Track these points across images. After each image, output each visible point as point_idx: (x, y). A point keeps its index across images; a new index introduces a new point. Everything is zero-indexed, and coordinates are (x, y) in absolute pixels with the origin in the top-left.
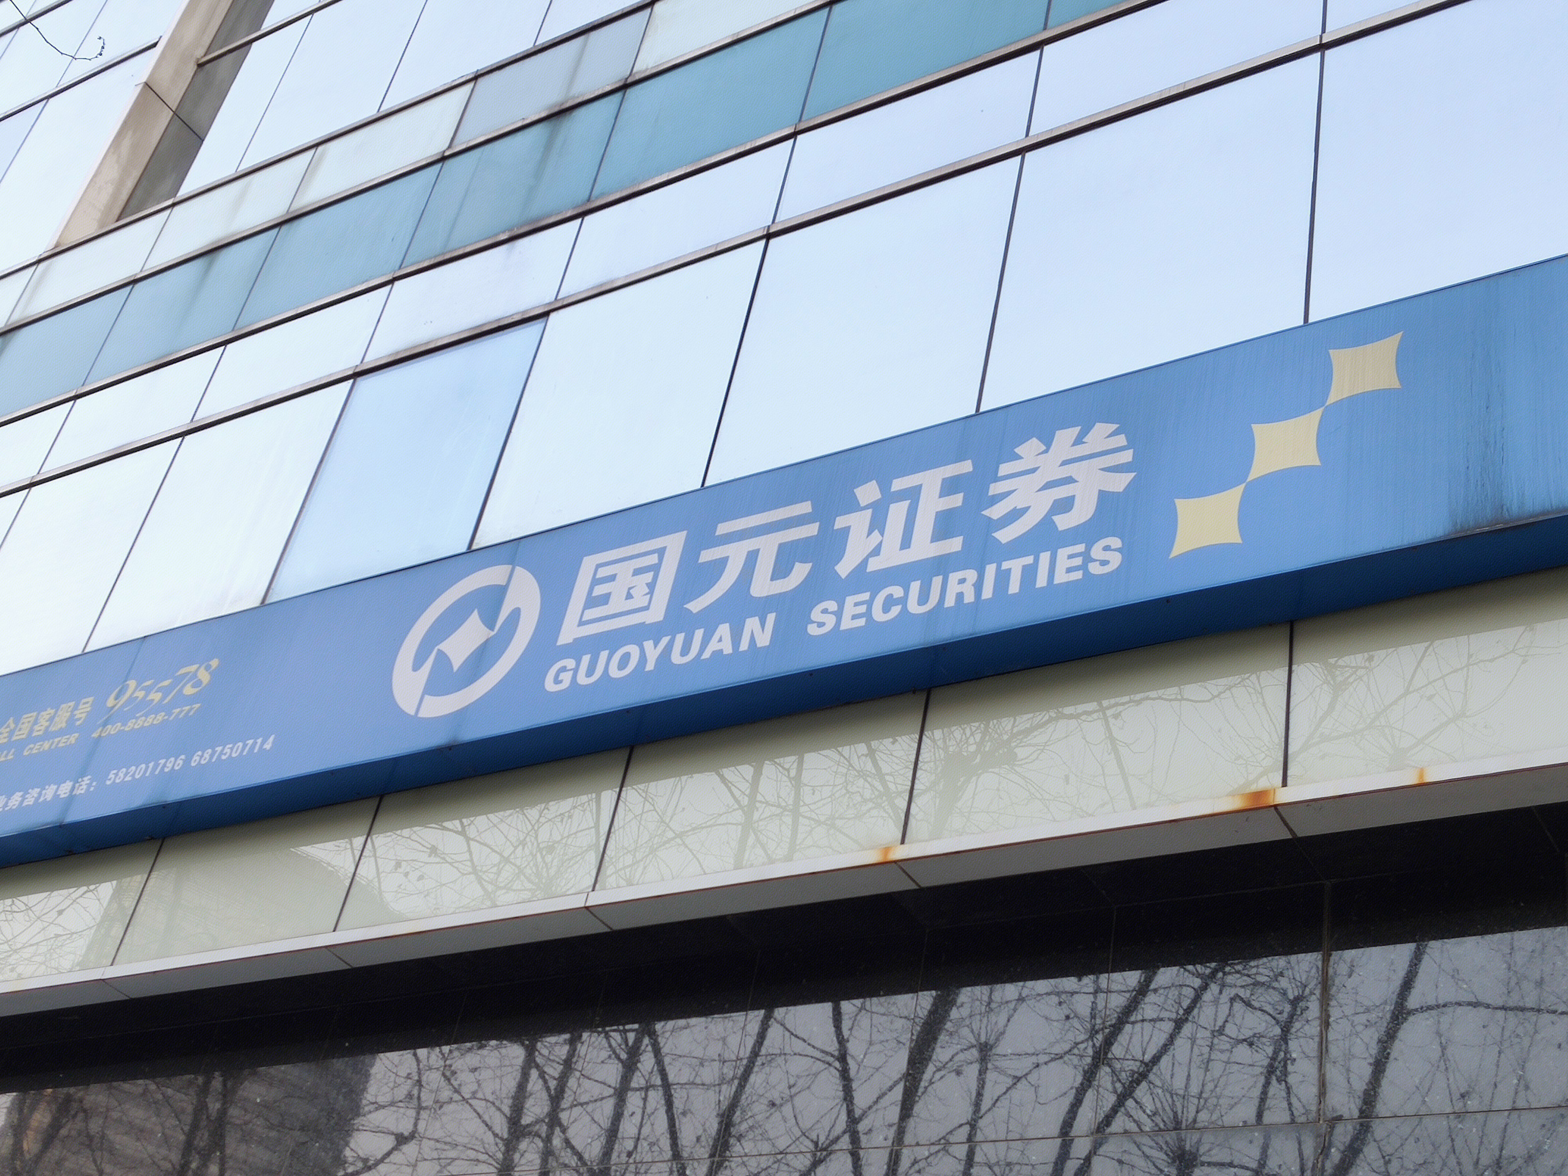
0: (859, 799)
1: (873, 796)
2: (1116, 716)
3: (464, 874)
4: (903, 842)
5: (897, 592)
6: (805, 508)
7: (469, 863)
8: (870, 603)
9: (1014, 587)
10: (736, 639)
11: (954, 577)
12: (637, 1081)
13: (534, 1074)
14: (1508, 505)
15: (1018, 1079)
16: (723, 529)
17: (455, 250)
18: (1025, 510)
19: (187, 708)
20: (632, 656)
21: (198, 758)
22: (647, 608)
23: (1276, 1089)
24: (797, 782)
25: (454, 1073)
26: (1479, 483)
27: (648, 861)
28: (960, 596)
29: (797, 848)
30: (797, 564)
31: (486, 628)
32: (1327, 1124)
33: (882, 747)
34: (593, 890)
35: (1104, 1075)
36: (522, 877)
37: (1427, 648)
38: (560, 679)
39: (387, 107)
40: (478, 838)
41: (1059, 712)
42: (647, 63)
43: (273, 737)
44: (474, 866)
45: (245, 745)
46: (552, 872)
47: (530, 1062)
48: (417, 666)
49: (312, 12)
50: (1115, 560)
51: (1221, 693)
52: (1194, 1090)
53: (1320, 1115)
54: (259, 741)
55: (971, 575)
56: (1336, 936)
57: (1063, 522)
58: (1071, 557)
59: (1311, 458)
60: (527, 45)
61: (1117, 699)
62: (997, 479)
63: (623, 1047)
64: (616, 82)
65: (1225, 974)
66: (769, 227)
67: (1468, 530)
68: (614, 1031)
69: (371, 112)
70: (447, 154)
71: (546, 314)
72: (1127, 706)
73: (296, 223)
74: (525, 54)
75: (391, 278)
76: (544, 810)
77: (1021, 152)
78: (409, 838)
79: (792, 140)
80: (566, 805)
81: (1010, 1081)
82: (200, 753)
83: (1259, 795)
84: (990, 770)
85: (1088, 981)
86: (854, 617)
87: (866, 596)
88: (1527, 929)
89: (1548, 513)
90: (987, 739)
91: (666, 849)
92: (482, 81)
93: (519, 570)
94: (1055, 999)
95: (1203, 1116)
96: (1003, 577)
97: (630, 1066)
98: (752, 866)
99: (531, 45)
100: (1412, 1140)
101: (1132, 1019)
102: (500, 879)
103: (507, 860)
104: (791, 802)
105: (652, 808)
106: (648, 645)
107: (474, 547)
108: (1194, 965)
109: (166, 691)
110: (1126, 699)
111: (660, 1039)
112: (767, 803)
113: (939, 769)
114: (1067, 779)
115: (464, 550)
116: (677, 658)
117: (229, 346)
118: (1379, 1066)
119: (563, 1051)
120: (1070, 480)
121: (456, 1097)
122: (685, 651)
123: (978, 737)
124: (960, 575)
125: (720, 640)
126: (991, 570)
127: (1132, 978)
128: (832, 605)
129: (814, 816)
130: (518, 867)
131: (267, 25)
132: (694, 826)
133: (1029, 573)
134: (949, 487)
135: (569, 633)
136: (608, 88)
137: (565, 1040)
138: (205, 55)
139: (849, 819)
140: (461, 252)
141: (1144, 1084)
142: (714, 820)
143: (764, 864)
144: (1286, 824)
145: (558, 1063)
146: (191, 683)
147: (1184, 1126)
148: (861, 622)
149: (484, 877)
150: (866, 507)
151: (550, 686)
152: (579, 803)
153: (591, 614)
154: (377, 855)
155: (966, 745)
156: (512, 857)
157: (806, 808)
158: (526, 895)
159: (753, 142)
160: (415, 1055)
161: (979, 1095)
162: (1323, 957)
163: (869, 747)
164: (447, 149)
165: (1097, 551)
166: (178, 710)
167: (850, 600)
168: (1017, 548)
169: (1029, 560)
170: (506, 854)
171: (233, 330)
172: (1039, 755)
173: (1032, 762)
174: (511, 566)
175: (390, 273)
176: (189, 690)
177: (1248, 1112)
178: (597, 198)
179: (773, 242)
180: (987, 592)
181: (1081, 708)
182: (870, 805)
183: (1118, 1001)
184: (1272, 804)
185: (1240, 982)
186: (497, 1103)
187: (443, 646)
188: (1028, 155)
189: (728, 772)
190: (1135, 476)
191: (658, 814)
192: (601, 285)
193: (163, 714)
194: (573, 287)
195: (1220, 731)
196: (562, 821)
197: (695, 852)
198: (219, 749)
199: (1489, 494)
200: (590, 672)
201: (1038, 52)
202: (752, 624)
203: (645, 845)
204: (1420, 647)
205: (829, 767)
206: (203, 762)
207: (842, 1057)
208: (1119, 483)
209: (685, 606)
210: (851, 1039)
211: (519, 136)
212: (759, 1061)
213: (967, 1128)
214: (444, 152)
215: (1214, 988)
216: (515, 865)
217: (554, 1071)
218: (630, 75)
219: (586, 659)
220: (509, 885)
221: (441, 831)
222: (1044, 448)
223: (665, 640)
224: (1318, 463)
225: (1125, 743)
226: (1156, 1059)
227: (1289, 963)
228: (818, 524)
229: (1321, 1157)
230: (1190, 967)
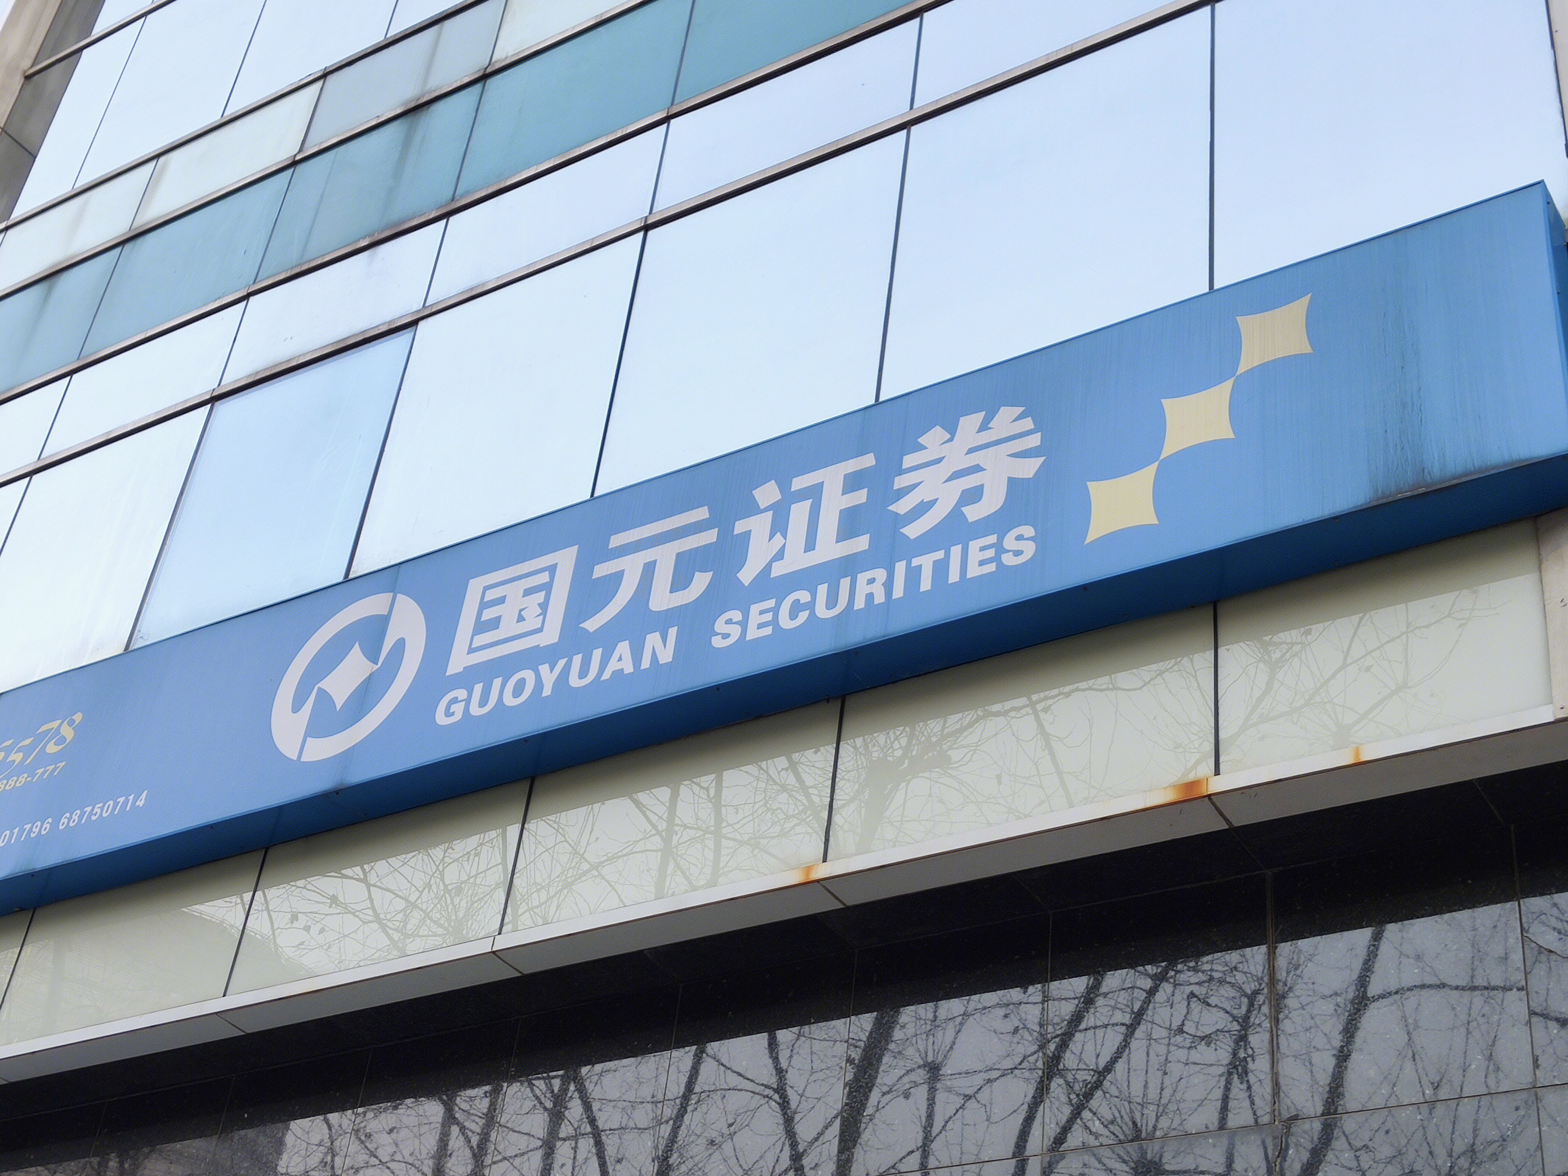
0: (782, 816)
1: (797, 812)
2: (1046, 710)
3: (364, 923)
4: (825, 860)
5: (804, 596)
6: (702, 513)
7: (370, 912)
8: (776, 610)
9: (926, 584)
10: (637, 655)
11: (862, 578)
12: (565, 1130)
13: (455, 1130)
14: (1430, 467)
15: (968, 1097)
16: (616, 541)
17: (314, 259)
18: (934, 502)
19: (52, 767)
20: (527, 682)
21: (66, 821)
22: (540, 630)
23: (1238, 1089)
24: (717, 802)
25: (369, 1136)
26: (1398, 447)
27: (562, 897)
28: (870, 597)
29: (721, 871)
30: (697, 573)
31: (369, 662)
32: (1283, 1125)
33: (803, 759)
34: (500, 934)
35: (1057, 1086)
36: (428, 922)
37: (1361, 619)
38: (451, 711)
39: (231, 112)
40: (379, 884)
41: (986, 710)
42: (506, 51)
43: (146, 792)
44: (376, 915)
45: (116, 804)
46: (461, 914)
47: (450, 1118)
48: (296, 707)
49: (145, 15)
50: (1029, 549)
51: (1152, 679)
52: (1153, 1094)
53: (1275, 1116)
54: (131, 798)
55: (880, 574)
56: (1281, 927)
57: (973, 513)
58: (982, 549)
59: (1224, 431)
60: (378, 38)
61: (1047, 693)
62: (901, 472)
63: (548, 1095)
64: (475, 73)
65: (1177, 972)
66: (646, 217)
67: (1390, 496)
68: (539, 1078)
69: (215, 118)
70: (298, 158)
71: (414, 323)
72: (1057, 699)
73: (140, 240)
74: (376, 47)
75: (245, 294)
76: (448, 849)
77: (905, 126)
78: (305, 888)
79: (666, 125)
80: (473, 841)
81: (960, 1101)
82: (68, 815)
83: (1191, 785)
84: (921, 775)
85: (1035, 991)
86: (760, 626)
87: (771, 603)
88: (1477, 907)
89: (1471, 473)
90: (914, 743)
91: (582, 882)
92: (331, 79)
93: (400, 597)
94: (1001, 1012)
95: (1164, 1123)
96: (913, 575)
97: (557, 1116)
98: (673, 894)
99: (382, 38)
100: (1382, 1133)
101: (1083, 1026)
102: (409, 927)
103: (414, 905)
104: (712, 823)
105: (564, 839)
106: (544, 669)
107: (351, 576)
108: (1143, 965)
109: (27, 751)
110: (1055, 692)
111: (587, 1084)
112: (685, 827)
113: (862, 778)
114: (999, 778)
115: (341, 579)
116: (575, 681)
117: (75, 376)
118: (1343, 1057)
119: (484, 1105)
120: (977, 469)
121: (374, 1161)
122: (583, 674)
123: (904, 741)
124: (868, 575)
125: (620, 659)
126: (900, 568)
127: (1079, 984)
128: (736, 615)
129: (738, 837)
130: (424, 911)
131: (97, 31)
132: (609, 855)
133: (941, 568)
134: (852, 483)
135: (458, 662)
136: (466, 80)
137: (486, 1093)
138: (32, 66)
139: (773, 838)
140: (319, 262)
141: (1099, 1094)
142: (631, 848)
143: (686, 891)
144: (1221, 814)
145: (480, 1117)
146: (54, 740)
147: (1144, 1135)
148: (768, 631)
149: (389, 924)
150: (766, 510)
151: (441, 719)
152: (487, 839)
153: (481, 640)
154: (270, 909)
155: (891, 750)
156: (419, 901)
157: (730, 829)
158: (438, 941)
159: (624, 129)
160: (327, 1121)
161: (930, 1116)
162: (1269, 949)
163: (790, 760)
164: (298, 153)
165: (1009, 542)
166: (41, 771)
167: (755, 609)
168: (926, 543)
169: (940, 555)
170: (412, 899)
171: (78, 359)
172: (972, 755)
173: (966, 764)
174: (392, 594)
175: (245, 287)
176: (52, 748)
177: (1209, 1116)
178: (462, 196)
179: (651, 233)
180: (898, 592)
181: (1008, 705)
182: (795, 821)
183: (1067, 1009)
184: (1206, 794)
185: (1194, 980)
186: (417, 1163)
187: (322, 685)
188: (914, 129)
189: (642, 797)
190: (1044, 461)
191: (570, 844)
192: (472, 289)
193: (26, 775)
194: (441, 293)
195: (1155, 718)
196: (468, 860)
197: (613, 884)
198: (89, 809)
199: (1409, 458)
200: (483, 703)
201: (918, 20)
202: (653, 640)
203: (557, 879)
204: (1355, 618)
205: (750, 783)
206: (71, 824)
207: (781, 1090)
208: (1029, 468)
209: (581, 625)
210: (790, 1070)
211: (375, 134)
212: (694, 1099)
213: (917, 1155)
214: (295, 156)
215: (1166, 988)
216: (421, 910)
217: (475, 1126)
218: (489, 65)
219: (478, 688)
220: (416, 932)
221: (340, 879)
222: (948, 436)
223: (561, 663)
224: (1232, 436)
225: (1058, 738)
226: (1109, 1068)
227: (1244, 956)
228: (716, 529)
229: (1279, 1160)
230: (1140, 968)
